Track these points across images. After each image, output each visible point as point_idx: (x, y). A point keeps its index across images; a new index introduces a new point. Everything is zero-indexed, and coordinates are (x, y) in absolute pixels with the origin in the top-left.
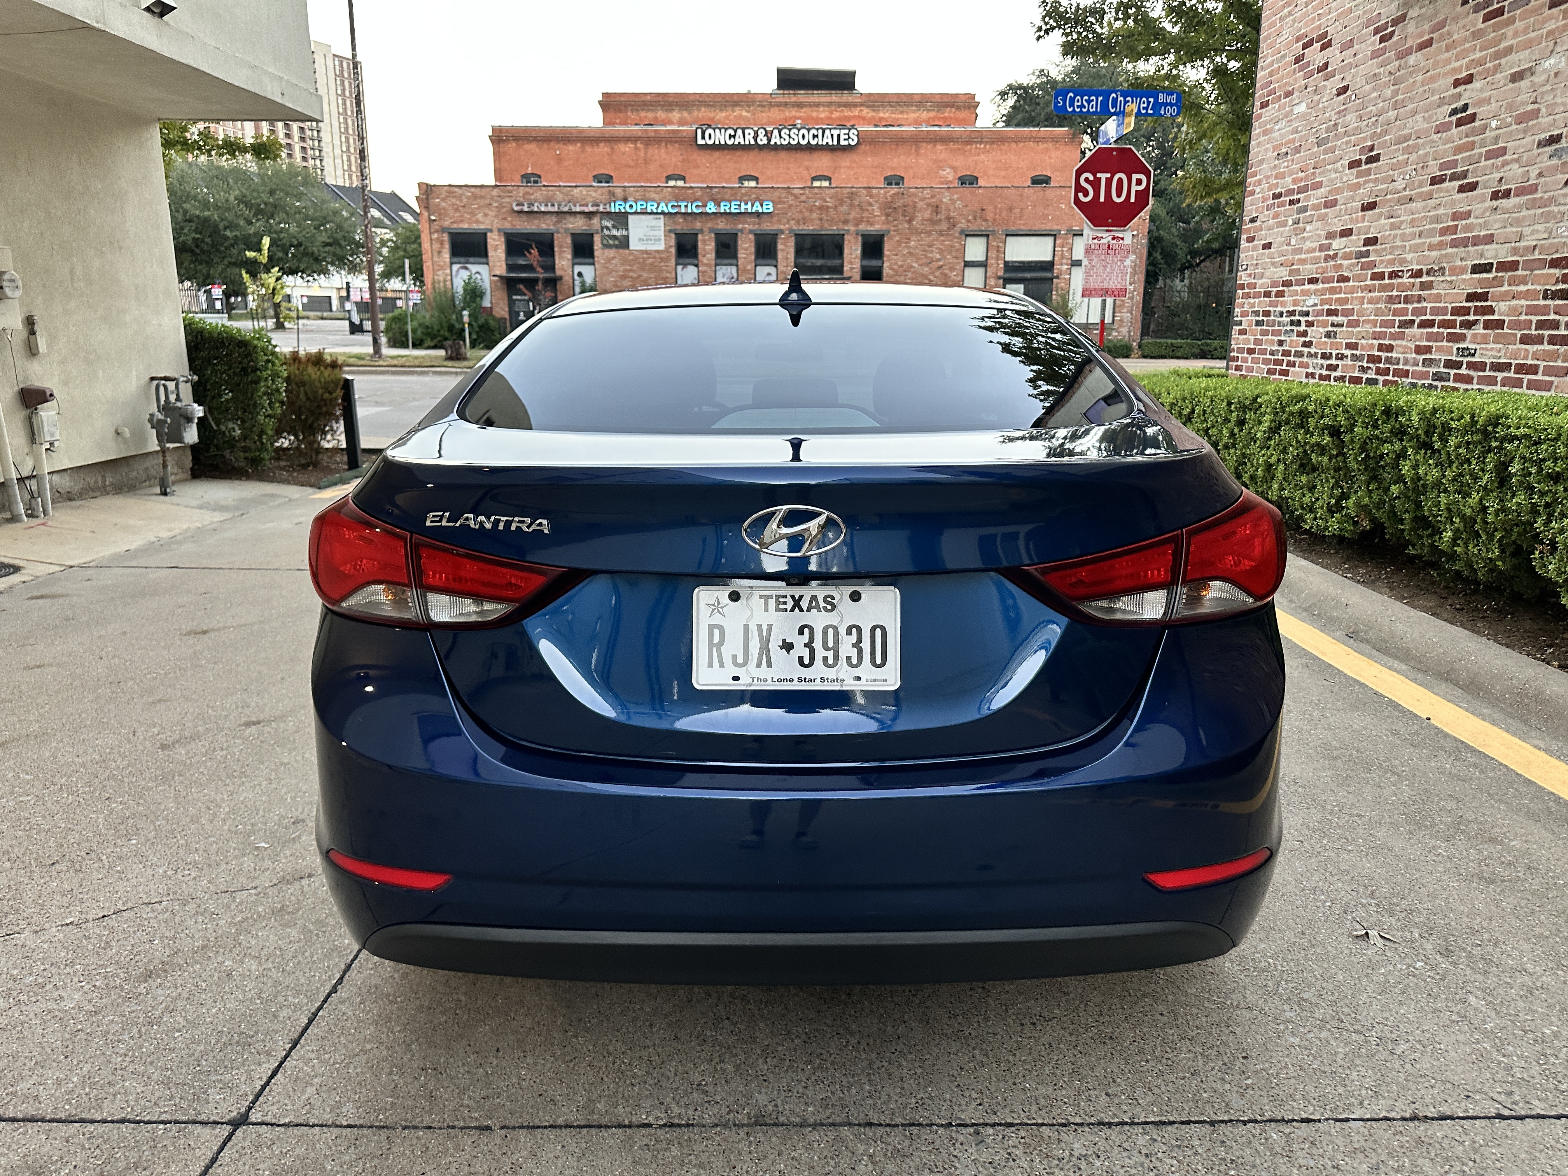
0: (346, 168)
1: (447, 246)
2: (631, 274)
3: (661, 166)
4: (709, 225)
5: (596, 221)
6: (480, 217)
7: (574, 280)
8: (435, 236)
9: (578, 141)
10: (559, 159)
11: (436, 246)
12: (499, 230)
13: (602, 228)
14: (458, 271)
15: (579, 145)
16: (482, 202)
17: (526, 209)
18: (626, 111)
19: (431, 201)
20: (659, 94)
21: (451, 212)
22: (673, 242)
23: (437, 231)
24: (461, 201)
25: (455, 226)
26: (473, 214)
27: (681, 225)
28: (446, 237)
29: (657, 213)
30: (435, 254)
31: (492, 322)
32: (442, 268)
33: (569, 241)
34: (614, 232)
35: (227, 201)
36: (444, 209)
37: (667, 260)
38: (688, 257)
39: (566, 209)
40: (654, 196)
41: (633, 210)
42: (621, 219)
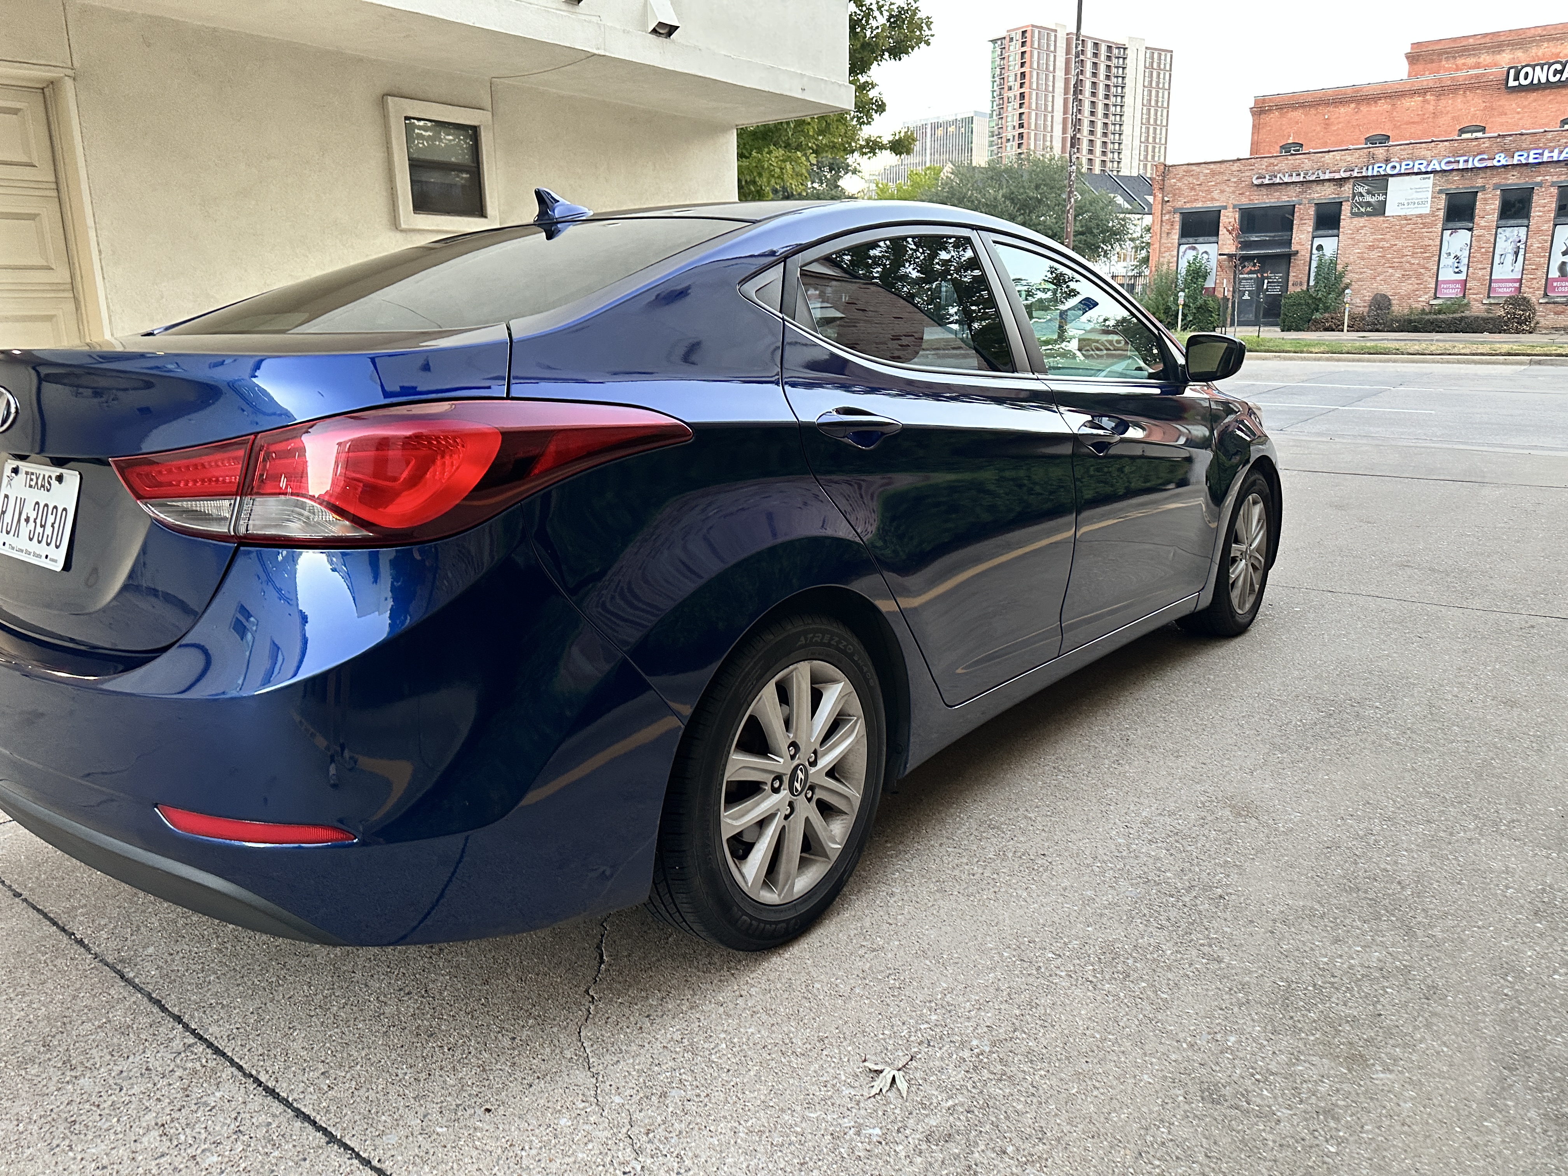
0: (1142, 158)
1: (1177, 227)
2: (1381, 244)
3: (1453, 118)
4: (1495, 180)
5: (1347, 188)
6: (1216, 194)
7: (1311, 254)
8: (1167, 217)
9: (1352, 102)
10: (1327, 124)
11: (1166, 227)
12: (1234, 207)
13: (1354, 195)
14: (1184, 252)
15: (1353, 105)
16: (1219, 178)
17: (1266, 181)
18: (1440, 61)
19: (1167, 182)
20: (1485, 35)
21: (1186, 192)
22: (1442, 203)
23: (1169, 212)
24: (1198, 179)
25: (1188, 206)
26: (1209, 191)
27: (1457, 184)
28: (1177, 218)
29: (1427, 173)
30: (1164, 235)
31: (1211, 304)
32: (1169, 249)
33: (1312, 211)
34: (1368, 198)
35: (995, 199)
36: (1180, 189)
37: (1433, 224)
38: (1460, 220)
39: (1313, 178)
40: (1424, 153)
41: (1396, 171)
42: (1380, 183)
